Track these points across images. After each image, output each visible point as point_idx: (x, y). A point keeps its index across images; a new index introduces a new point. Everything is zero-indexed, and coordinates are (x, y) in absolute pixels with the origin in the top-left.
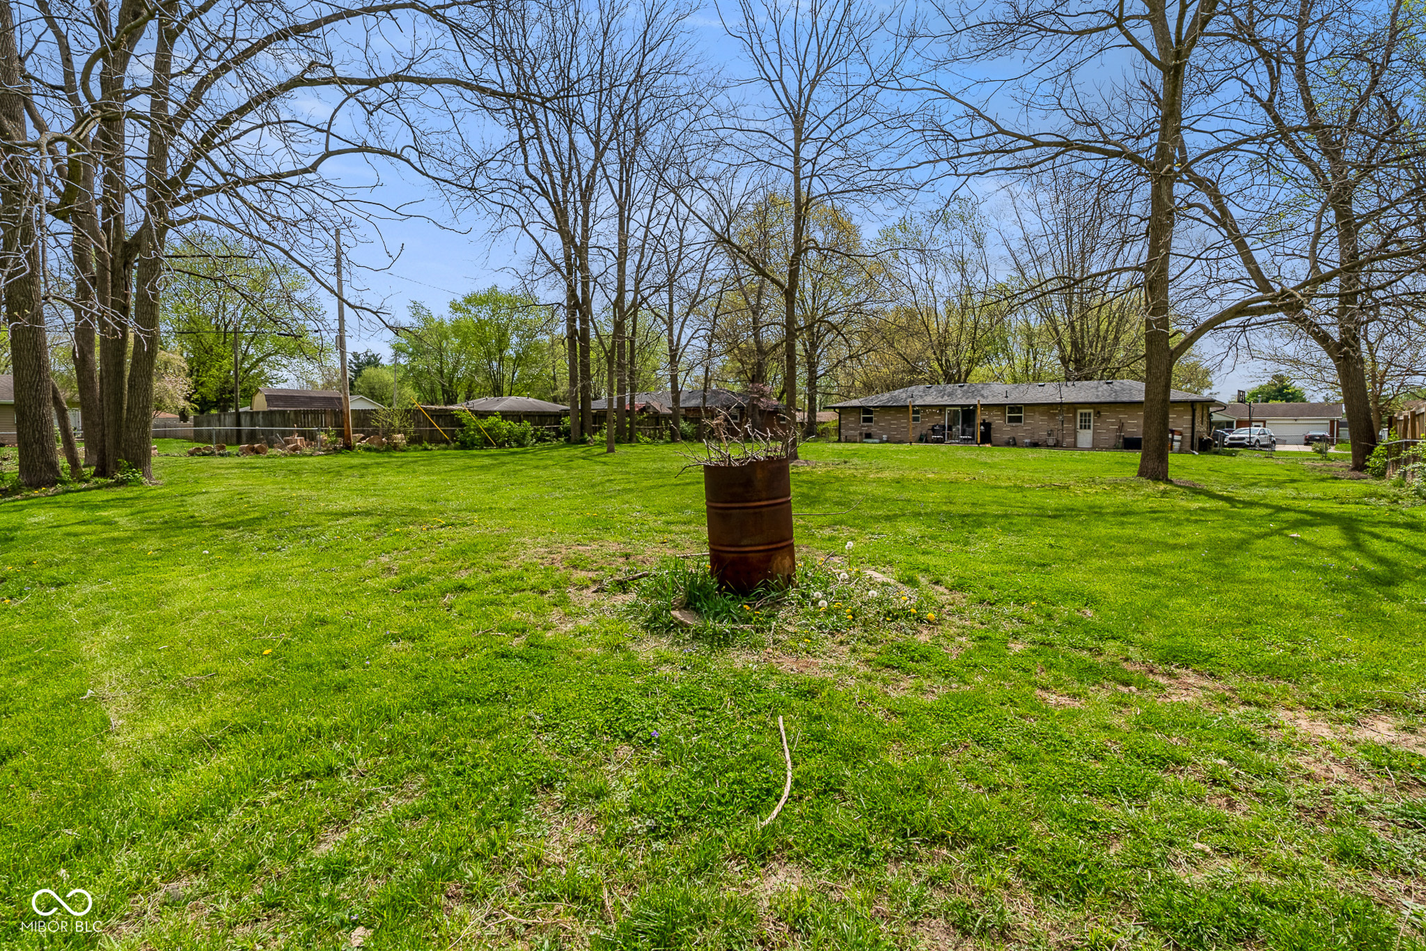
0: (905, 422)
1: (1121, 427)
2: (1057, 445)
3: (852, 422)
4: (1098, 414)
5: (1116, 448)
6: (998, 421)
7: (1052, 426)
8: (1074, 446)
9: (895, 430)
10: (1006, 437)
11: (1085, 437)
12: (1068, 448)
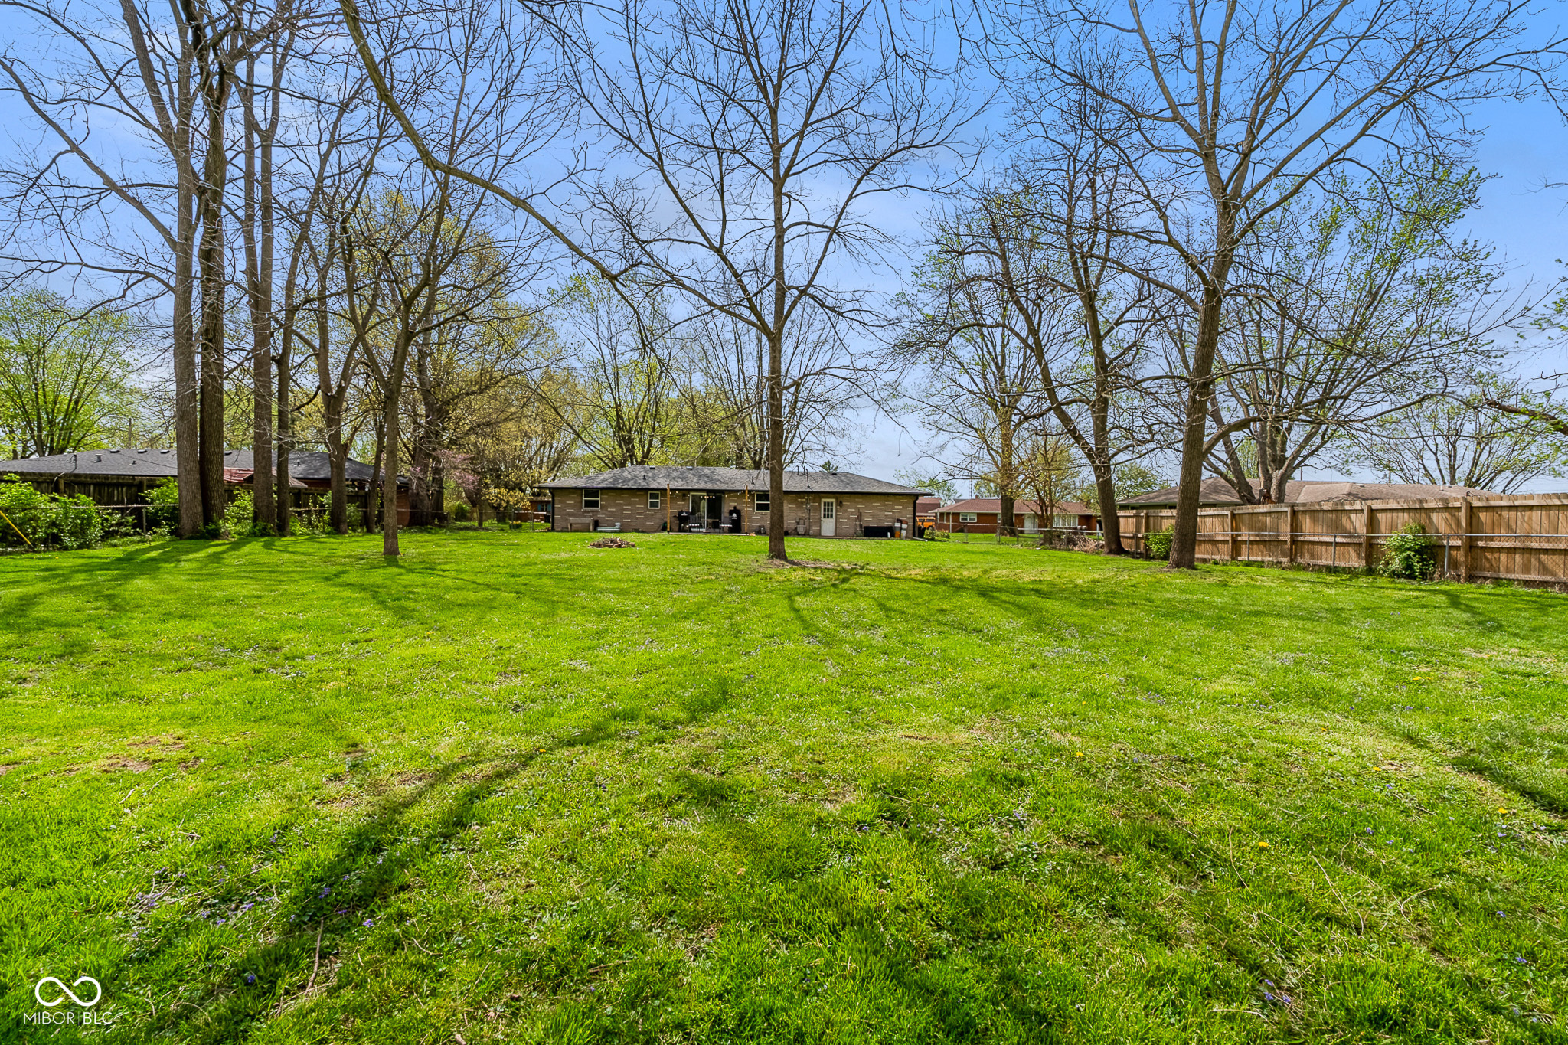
0: (640, 506)
1: (860, 518)
2: (806, 534)
3: (571, 506)
4: (840, 503)
5: (855, 536)
6: (748, 509)
7: (800, 514)
8: (818, 535)
9: (629, 516)
10: (756, 525)
11: (828, 526)
12: (814, 536)
